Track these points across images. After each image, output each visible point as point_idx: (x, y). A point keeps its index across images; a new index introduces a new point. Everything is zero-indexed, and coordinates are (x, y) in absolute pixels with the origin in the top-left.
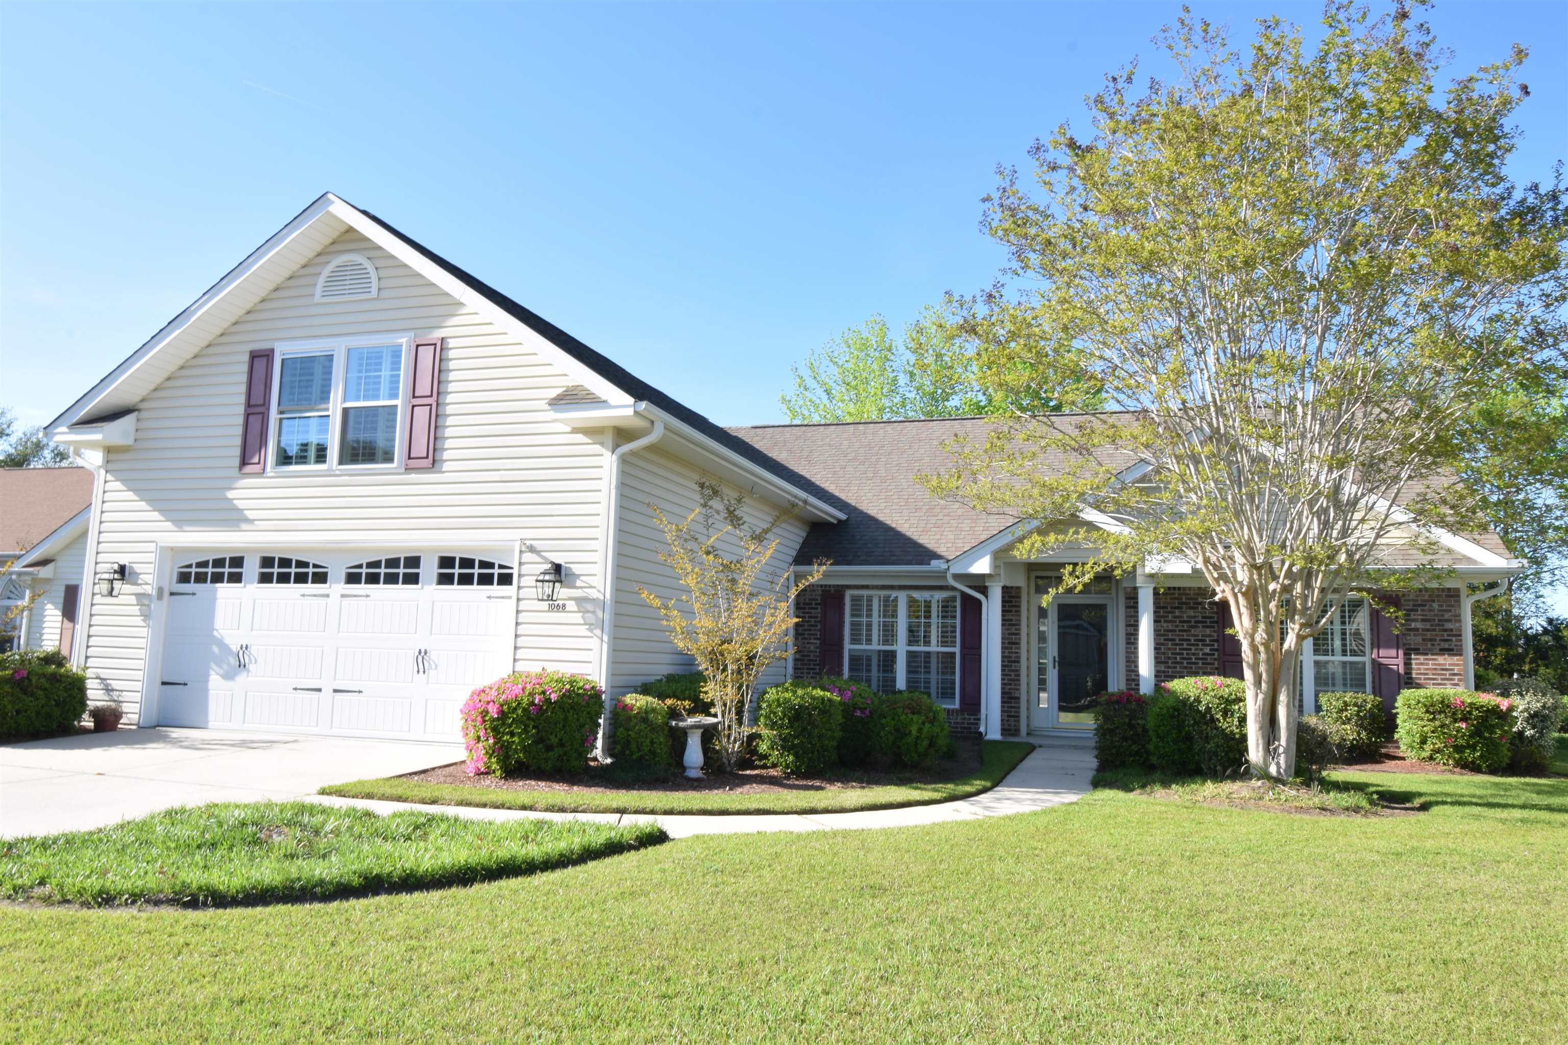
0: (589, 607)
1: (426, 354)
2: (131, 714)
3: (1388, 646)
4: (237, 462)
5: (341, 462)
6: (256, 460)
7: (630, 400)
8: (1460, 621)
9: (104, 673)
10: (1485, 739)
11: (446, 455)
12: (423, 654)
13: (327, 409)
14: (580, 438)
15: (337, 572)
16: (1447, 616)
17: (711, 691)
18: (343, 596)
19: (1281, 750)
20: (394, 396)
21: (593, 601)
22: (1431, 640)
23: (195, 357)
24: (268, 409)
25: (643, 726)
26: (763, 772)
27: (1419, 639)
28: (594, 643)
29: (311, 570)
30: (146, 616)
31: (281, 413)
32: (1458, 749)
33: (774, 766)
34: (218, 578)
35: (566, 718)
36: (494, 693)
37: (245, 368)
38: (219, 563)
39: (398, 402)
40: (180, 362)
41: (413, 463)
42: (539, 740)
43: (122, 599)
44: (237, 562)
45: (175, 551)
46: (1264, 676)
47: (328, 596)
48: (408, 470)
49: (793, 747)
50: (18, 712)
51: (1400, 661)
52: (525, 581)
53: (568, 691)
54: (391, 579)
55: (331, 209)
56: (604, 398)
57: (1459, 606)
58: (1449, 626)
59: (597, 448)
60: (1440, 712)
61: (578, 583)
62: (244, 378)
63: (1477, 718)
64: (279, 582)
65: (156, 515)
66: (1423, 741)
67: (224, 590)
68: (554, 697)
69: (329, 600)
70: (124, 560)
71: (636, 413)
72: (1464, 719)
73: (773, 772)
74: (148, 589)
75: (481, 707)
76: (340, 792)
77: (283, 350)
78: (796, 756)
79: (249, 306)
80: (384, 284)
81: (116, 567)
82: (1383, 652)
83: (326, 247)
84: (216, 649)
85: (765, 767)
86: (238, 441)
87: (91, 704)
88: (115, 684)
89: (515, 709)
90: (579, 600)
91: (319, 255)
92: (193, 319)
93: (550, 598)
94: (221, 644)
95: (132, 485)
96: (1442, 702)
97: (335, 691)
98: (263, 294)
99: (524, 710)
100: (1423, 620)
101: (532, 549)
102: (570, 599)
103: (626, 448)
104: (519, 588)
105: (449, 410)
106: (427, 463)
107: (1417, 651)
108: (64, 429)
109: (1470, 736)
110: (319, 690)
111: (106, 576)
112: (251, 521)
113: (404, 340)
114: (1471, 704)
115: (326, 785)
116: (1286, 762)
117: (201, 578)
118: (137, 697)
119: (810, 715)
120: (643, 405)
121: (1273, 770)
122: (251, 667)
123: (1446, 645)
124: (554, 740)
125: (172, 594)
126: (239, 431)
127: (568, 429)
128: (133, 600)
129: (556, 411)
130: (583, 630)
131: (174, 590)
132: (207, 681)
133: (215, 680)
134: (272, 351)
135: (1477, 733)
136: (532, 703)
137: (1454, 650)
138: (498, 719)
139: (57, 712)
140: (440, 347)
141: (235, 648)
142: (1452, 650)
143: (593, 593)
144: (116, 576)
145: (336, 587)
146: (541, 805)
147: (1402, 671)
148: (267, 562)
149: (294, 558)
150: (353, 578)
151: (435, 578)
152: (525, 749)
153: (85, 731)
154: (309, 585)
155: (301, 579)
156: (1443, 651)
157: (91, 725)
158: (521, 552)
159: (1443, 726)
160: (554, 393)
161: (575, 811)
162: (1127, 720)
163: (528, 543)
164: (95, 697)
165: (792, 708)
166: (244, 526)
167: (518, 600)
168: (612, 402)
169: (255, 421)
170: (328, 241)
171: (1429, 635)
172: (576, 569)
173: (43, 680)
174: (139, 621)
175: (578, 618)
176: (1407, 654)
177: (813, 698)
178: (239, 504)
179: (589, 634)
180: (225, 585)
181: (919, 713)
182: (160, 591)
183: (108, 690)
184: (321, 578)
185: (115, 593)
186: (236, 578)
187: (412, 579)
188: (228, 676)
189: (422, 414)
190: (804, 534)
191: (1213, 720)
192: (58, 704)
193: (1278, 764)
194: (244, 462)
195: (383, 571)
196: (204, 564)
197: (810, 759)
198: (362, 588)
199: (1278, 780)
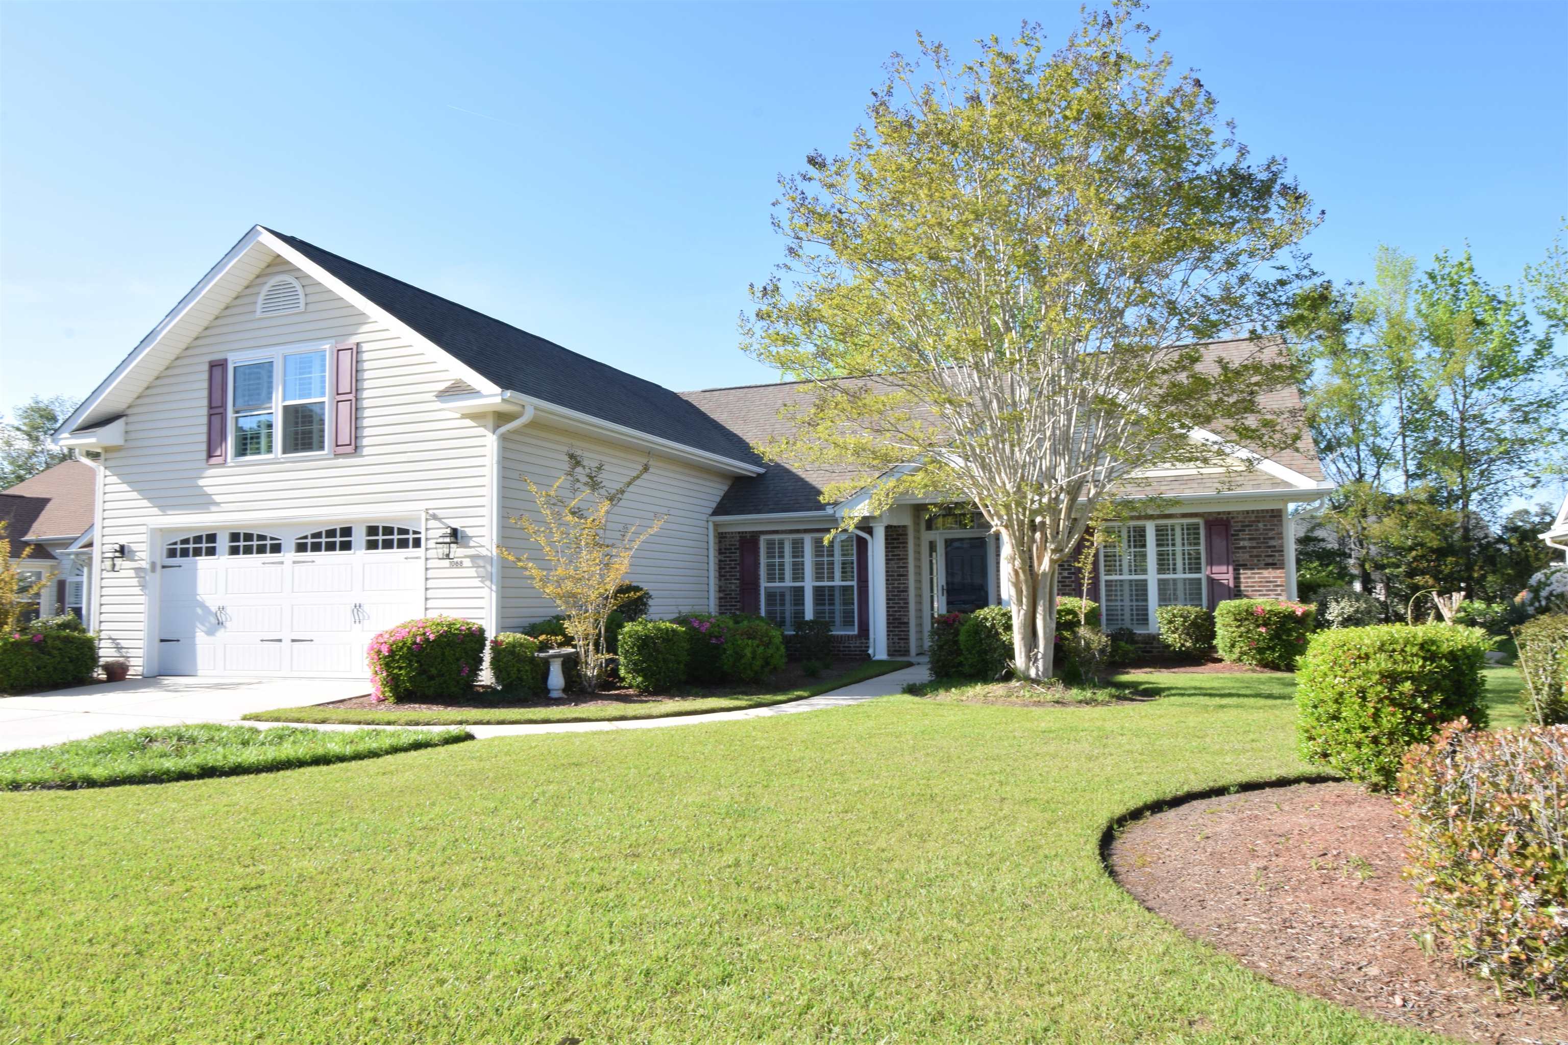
0: (481, 563)
1: (345, 357)
2: (136, 667)
3: (1220, 564)
4: (204, 455)
5: (284, 452)
6: (218, 453)
7: (497, 390)
8: (1282, 538)
9: (114, 635)
10: (1284, 641)
11: (365, 442)
12: (358, 607)
13: (270, 408)
14: (468, 422)
15: (289, 543)
16: (1271, 534)
17: (570, 628)
18: (294, 562)
19: (1040, 656)
20: (323, 394)
21: (484, 557)
22: (1257, 556)
23: (167, 368)
24: (226, 410)
25: (511, 657)
26: (623, 692)
27: (1247, 556)
28: (485, 592)
29: (268, 542)
30: (143, 586)
31: (237, 412)
32: (1261, 651)
33: (631, 687)
34: (197, 552)
35: (443, 654)
36: (387, 636)
37: (205, 376)
38: (198, 539)
39: (326, 399)
40: (156, 374)
41: (340, 450)
42: (422, 671)
43: (123, 573)
44: (212, 538)
45: (163, 531)
46: (1025, 593)
47: (282, 563)
48: (337, 455)
49: (642, 670)
50: (39, 668)
51: (1230, 576)
52: (431, 544)
53: (445, 632)
54: (331, 547)
55: (261, 239)
56: (478, 388)
57: (1281, 525)
58: (1272, 543)
59: (482, 431)
60: (1246, 619)
61: (472, 544)
62: (205, 385)
63: (1275, 623)
64: (244, 553)
65: (145, 503)
66: (1233, 646)
67: (203, 562)
68: (432, 637)
69: (284, 566)
70: (123, 541)
71: (503, 400)
72: (1265, 625)
73: (631, 691)
74: (144, 564)
75: (376, 647)
76: (257, 718)
77: (235, 359)
78: (644, 676)
79: (206, 324)
80: (310, 299)
81: (117, 547)
82: (1215, 569)
83: (263, 270)
84: (199, 611)
85: (624, 688)
86: (204, 438)
87: (102, 661)
88: (124, 643)
89: (401, 648)
90: (473, 557)
91: (258, 277)
92: (159, 338)
93: (448, 556)
94: (203, 606)
95: (126, 478)
96: (1247, 611)
97: (293, 641)
98: (216, 312)
99: (409, 648)
100: (1250, 539)
101: (435, 517)
102: (466, 557)
103: (503, 429)
104: (427, 549)
105: (366, 403)
106: (350, 449)
107: (1245, 567)
108: (66, 435)
109: (1270, 639)
110: (280, 641)
111: (111, 555)
112: (217, 504)
113: (327, 347)
114: (1270, 611)
115: (247, 713)
116: (1044, 666)
117: (185, 553)
118: (140, 652)
119: (655, 643)
120: (508, 393)
121: (1033, 673)
122: (228, 624)
123: (1270, 560)
124: (434, 671)
125: (164, 567)
126: (204, 429)
127: (458, 416)
128: (132, 573)
129: (442, 402)
130: (476, 582)
131: (166, 564)
132: (194, 637)
133: (201, 637)
134: (226, 360)
135: (1276, 636)
136: (414, 643)
137: (1276, 564)
138: (389, 656)
139: (71, 667)
140: (357, 350)
141: (214, 609)
142: (1275, 564)
143: (483, 552)
144: (117, 554)
145: (289, 555)
146: (403, 721)
147: (1232, 585)
148: (235, 537)
149: (255, 532)
150: (301, 548)
151: (364, 544)
152: (411, 679)
153: (100, 682)
154: (268, 555)
155: (261, 550)
156: (1268, 565)
157: (104, 677)
158: (427, 520)
159: (1248, 631)
160: (442, 386)
161: (428, 724)
162: (951, 637)
163: (431, 512)
164: (106, 653)
165: (639, 638)
166: (213, 509)
167: (427, 559)
168: (484, 392)
169: (216, 420)
170: (263, 265)
171: (1255, 552)
172: (469, 532)
173: (57, 642)
174: (137, 591)
175: (472, 572)
176: (1236, 570)
177: (659, 629)
178: (209, 490)
179: (481, 585)
180: (203, 558)
181: (754, 638)
182: (153, 566)
183: (119, 648)
184: (276, 549)
185: (117, 568)
186: (211, 552)
187: (346, 546)
188: (210, 632)
189: (344, 408)
190: (726, 488)
191: (997, 633)
192: (71, 661)
193: (1037, 668)
194: (210, 456)
195: (324, 540)
196: (186, 541)
197: (657, 680)
198: (309, 555)
199: (1034, 681)
